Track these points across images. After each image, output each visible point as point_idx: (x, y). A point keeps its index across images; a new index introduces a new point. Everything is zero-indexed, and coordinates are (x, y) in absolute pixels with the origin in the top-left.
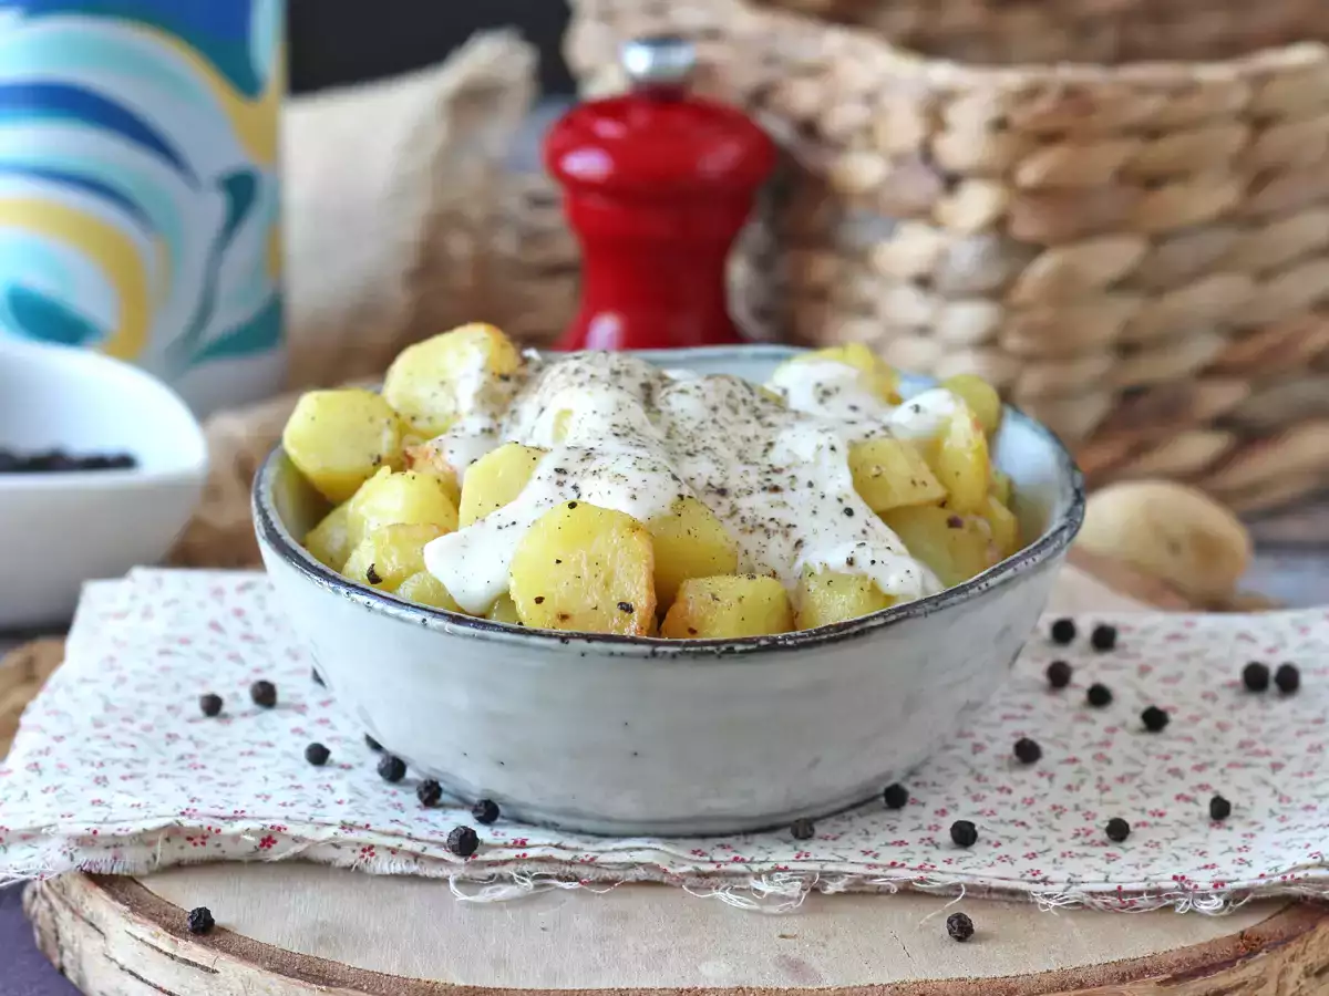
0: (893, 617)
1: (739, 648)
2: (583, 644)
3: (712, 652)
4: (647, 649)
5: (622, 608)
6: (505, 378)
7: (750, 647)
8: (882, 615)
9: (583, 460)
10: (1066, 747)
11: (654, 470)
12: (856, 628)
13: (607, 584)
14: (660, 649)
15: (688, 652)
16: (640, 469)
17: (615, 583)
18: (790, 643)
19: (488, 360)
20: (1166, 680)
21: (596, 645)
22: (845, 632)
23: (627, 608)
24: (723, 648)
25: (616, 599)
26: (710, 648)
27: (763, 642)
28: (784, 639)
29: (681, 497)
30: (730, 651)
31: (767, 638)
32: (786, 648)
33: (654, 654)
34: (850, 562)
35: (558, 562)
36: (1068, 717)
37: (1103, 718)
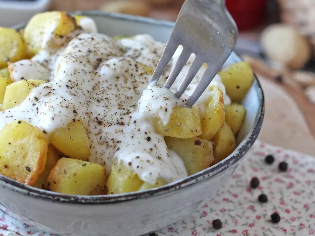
0: (130, 198)
1: (62, 199)
2: (4, 183)
3: (51, 199)
4: (26, 192)
5: (27, 169)
6: (61, 37)
7: (67, 200)
8: (126, 196)
9: (46, 95)
10: (236, 223)
11: (67, 107)
12: (113, 200)
13: (24, 157)
14: (31, 193)
15: (42, 197)
16: (61, 106)
17: (27, 158)
18: (83, 201)
19: (56, 29)
20: (295, 193)
21: (8, 185)
22: (107, 201)
23: (29, 169)
24: (56, 198)
25: (26, 164)
26: (51, 197)
27: (72, 199)
28: (82, 199)
29: (74, 120)
30: (58, 200)
31: (74, 197)
32: (81, 203)
33: (29, 194)
34: (130, 164)
35: (10, 144)
36: (246, 206)
37: (260, 209)
